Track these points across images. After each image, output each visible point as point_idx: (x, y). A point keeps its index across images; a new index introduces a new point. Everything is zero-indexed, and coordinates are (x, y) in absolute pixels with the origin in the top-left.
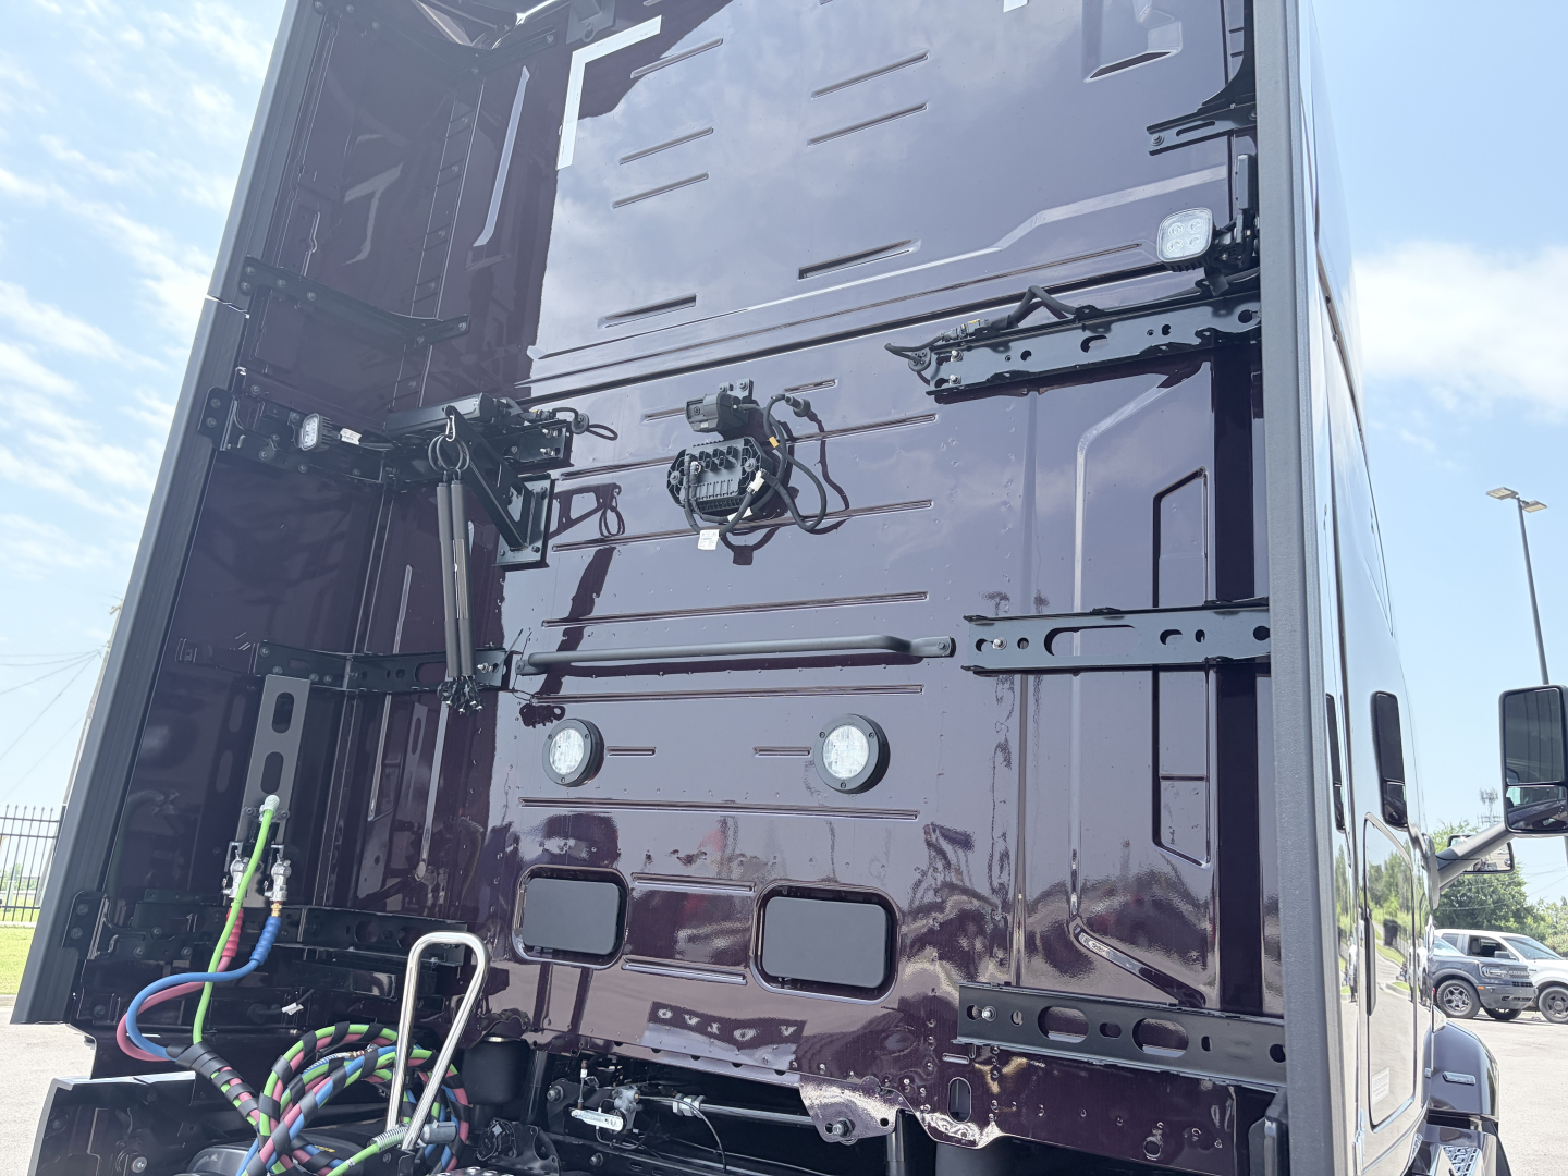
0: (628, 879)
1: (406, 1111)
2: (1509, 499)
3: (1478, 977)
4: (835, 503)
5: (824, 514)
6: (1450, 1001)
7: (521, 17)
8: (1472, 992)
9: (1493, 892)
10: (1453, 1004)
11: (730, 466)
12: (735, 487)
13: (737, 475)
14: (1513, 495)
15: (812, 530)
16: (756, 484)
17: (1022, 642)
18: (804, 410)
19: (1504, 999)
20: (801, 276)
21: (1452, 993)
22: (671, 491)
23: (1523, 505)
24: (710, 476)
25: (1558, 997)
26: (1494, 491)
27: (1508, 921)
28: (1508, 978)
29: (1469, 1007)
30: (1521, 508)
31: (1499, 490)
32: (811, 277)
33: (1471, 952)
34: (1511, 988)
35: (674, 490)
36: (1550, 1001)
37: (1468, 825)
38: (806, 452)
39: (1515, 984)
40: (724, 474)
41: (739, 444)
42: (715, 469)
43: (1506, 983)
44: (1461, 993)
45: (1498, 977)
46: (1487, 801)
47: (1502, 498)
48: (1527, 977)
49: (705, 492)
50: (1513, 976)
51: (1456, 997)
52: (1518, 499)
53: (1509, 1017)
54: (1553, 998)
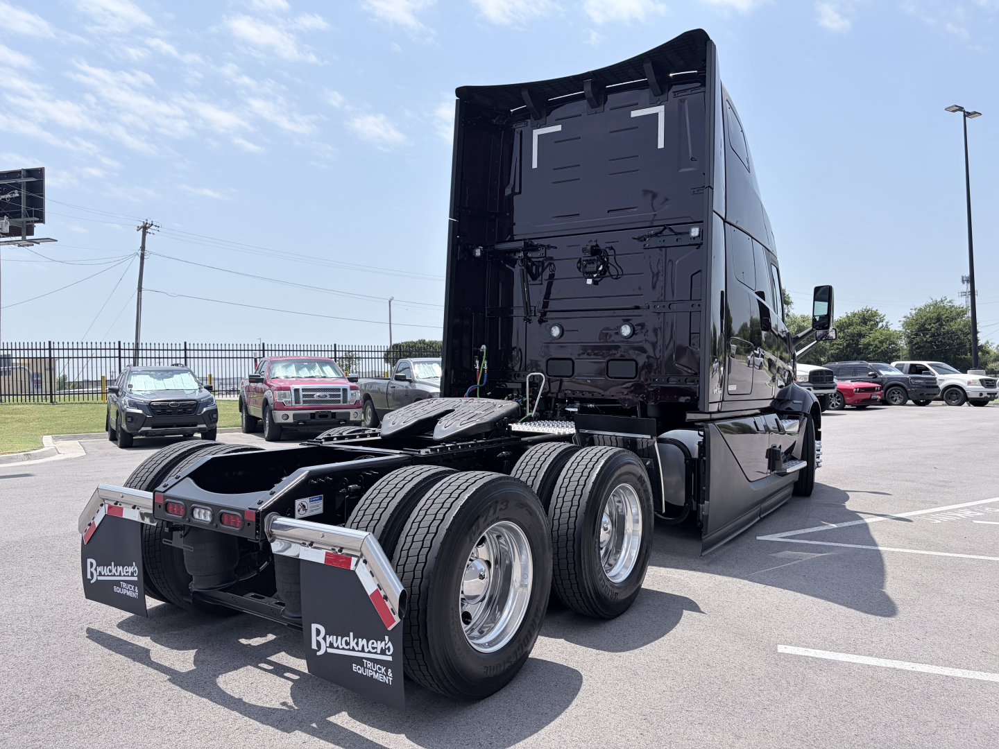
0: (574, 359)
1: (531, 409)
2: (959, 112)
3: (908, 384)
4: (620, 273)
5: (618, 275)
6: (893, 397)
7: (512, 111)
8: (904, 392)
9: (957, 338)
10: (895, 398)
11: (593, 263)
12: (595, 269)
13: (595, 265)
14: (961, 109)
15: (616, 279)
16: (600, 269)
17: (664, 306)
18: (611, 248)
19: (921, 394)
20: (608, 212)
21: (894, 393)
22: (578, 268)
23: (967, 114)
24: (588, 265)
25: (954, 392)
26: (949, 108)
27: (966, 355)
28: (925, 384)
29: (902, 400)
30: (965, 116)
31: (952, 107)
32: (610, 213)
33: (910, 372)
34: (925, 389)
35: (579, 268)
36: (949, 395)
37: (946, 299)
38: (611, 259)
39: (928, 387)
40: (592, 265)
41: (596, 258)
42: (590, 264)
43: (923, 387)
44: (899, 393)
45: (919, 384)
46: (966, 282)
47: (954, 111)
48: (936, 383)
49: (587, 270)
50: (927, 383)
51: (896, 396)
52: (964, 112)
53: (926, 403)
54: (952, 394)
